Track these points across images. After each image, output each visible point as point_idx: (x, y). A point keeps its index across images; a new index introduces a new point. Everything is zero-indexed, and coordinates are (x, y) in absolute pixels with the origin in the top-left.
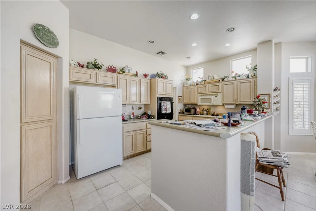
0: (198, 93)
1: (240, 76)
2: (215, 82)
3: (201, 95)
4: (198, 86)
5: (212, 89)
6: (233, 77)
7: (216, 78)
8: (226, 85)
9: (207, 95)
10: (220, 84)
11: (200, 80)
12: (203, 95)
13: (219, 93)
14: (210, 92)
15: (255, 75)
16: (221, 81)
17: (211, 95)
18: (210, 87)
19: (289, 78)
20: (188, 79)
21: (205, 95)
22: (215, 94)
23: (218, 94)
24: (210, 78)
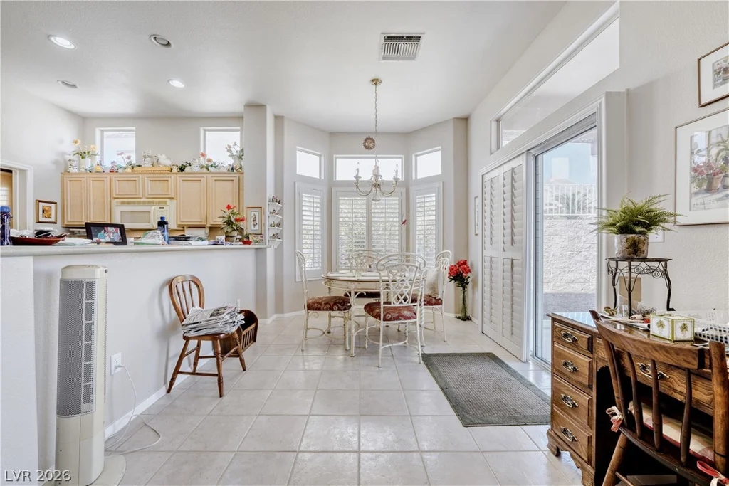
0: (114, 196)
1: (214, 166)
2: (161, 172)
3: (123, 203)
4: (113, 176)
5: (151, 188)
6: (202, 167)
7: (165, 161)
8: (185, 183)
9: (139, 203)
10: (171, 178)
11: (121, 162)
12: (129, 203)
13: (168, 200)
14: (147, 196)
15: (241, 168)
16: (175, 170)
17: (149, 202)
18: (149, 185)
19: (295, 183)
20: (82, 155)
21: (134, 203)
22: (160, 203)
23: (165, 203)
24: (148, 159)
